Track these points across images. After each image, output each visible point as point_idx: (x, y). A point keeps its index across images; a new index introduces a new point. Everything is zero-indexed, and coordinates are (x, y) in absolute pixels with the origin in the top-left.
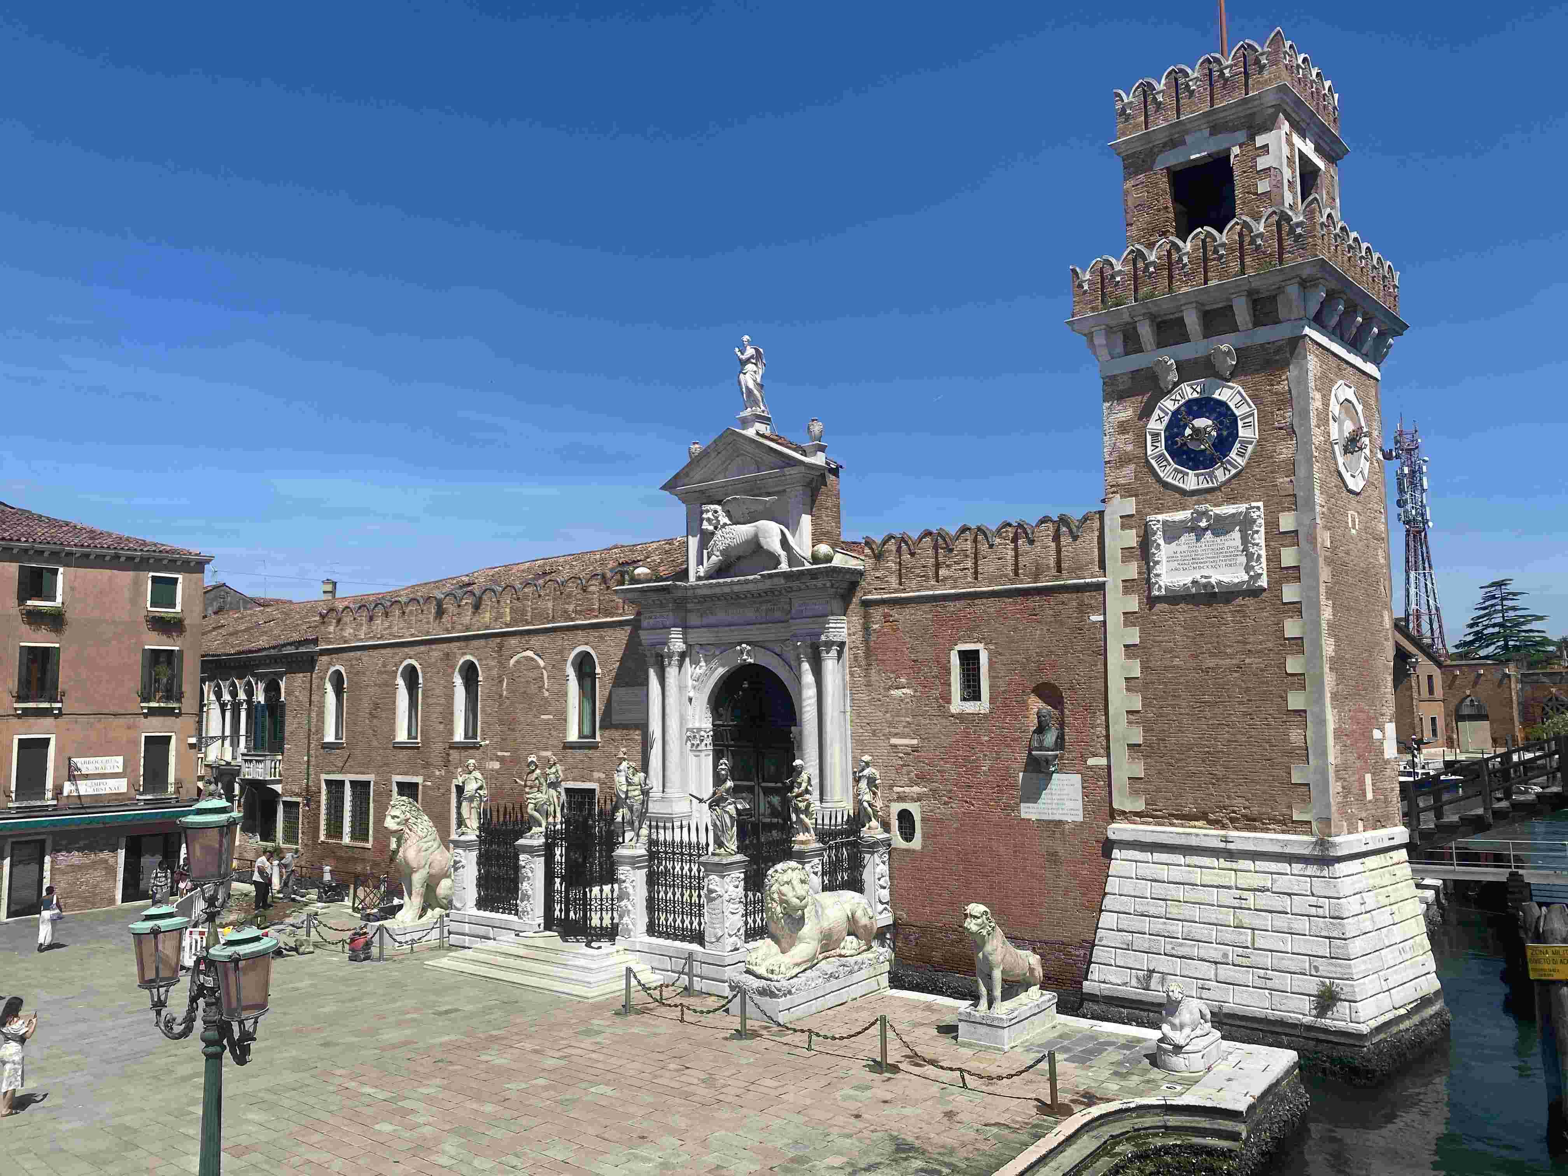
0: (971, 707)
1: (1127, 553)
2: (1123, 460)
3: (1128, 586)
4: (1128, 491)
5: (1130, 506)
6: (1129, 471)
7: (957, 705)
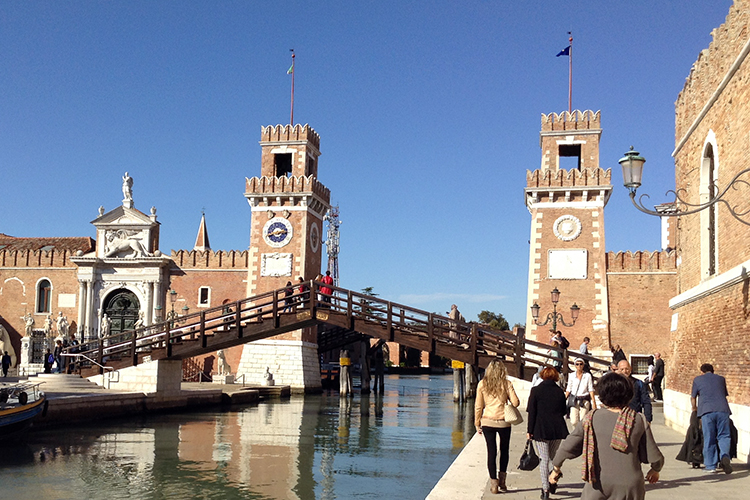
0: (204, 305)
1: (255, 264)
2: (256, 237)
3: (254, 273)
4: (256, 246)
5: (256, 250)
6: (257, 239)
7: (200, 305)
